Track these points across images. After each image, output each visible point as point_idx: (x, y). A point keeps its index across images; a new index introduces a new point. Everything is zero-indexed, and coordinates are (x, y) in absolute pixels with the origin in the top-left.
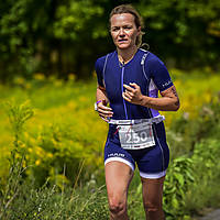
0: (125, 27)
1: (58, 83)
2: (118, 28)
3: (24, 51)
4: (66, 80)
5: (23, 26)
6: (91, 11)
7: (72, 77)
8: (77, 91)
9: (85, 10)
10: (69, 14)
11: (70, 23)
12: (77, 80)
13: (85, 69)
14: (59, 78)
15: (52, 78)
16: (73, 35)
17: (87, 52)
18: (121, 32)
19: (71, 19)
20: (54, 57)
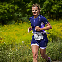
0: (36, 10)
1: (52, 21)
2: (34, 10)
3: (46, 15)
4: (54, 20)
5: (45, 10)
6: (59, 6)
7: (55, 20)
8: (56, 22)
9: (58, 6)
10: (54, 7)
11: (54, 9)
12: (56, 20)
13: (58, 18)
14: (52, 20)
15: (51, 20)
16: (55, 12)
17: (58, 15)
18: (35, 11)
19: (55, 8)
20: (51, 16)
